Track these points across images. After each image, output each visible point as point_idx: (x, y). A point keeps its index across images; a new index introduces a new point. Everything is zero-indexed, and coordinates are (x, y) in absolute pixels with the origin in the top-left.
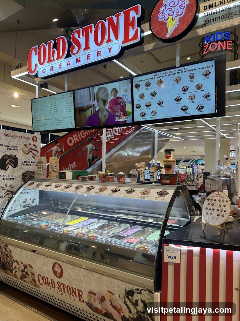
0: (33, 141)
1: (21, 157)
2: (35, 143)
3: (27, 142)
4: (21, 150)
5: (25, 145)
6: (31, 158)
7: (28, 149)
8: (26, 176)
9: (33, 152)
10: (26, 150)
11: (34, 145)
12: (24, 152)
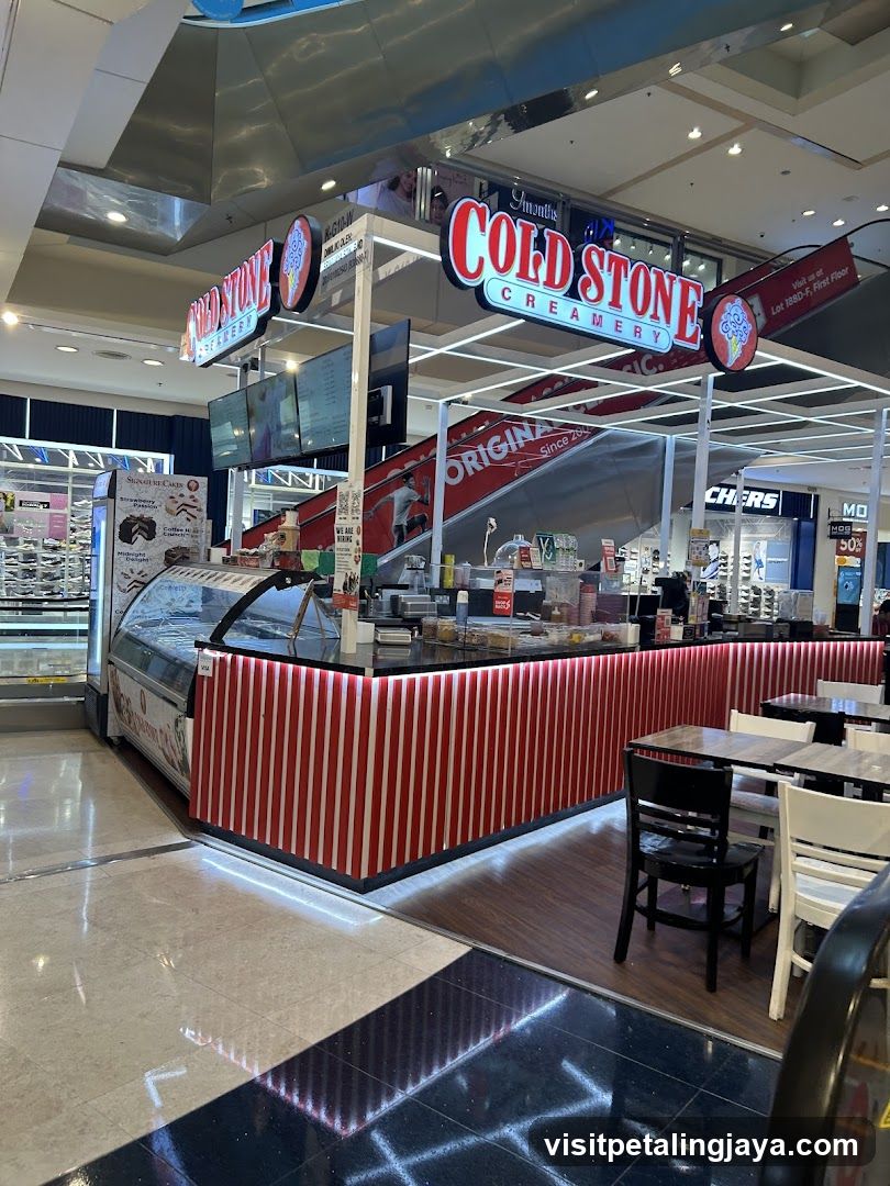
0: (190, 488)
1: (161, 519)
2: (193, 493)
3: (175, 492)
4: (163, 507)
5: (172, 497)
6: (186, 521)
7: (177, 505)
8: (174, 556)
9: (189, 510)
10: (174, 507)
11: (192, 497)
12: (168, 510)
